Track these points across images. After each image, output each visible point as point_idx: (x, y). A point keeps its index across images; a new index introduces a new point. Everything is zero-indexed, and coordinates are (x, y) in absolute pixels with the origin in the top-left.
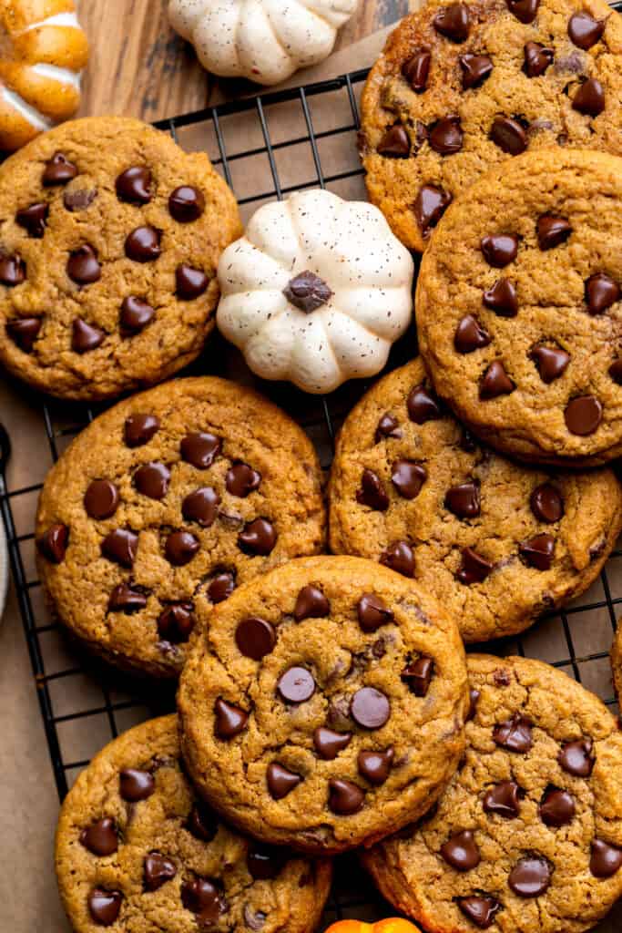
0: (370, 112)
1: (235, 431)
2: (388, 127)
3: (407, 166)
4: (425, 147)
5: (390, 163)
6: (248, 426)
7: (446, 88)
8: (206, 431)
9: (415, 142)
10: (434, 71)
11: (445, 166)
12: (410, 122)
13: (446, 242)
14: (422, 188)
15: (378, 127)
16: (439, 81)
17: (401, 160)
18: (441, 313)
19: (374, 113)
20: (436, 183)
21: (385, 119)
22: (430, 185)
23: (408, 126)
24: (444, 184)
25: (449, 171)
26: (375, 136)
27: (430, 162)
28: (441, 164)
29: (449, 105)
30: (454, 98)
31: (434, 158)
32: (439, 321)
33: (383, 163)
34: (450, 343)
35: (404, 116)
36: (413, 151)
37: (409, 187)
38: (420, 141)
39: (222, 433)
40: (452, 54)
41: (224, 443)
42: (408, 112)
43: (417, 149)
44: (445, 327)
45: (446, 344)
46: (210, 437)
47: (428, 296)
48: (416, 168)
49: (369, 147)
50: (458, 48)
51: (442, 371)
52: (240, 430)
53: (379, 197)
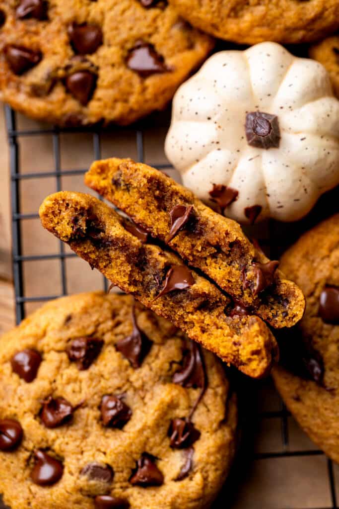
0: (50, 107)
1: (321, 271)
2: (68, 91)
3: (106, 76)
4: (93, 58)
5: (99, 93)
6: (318, 260)
7: (43, 33)
8: (319, 298)
9: (86, 65)
10: (26, 41)
11: (113, 42)
12: (67, 68)
13: (212, 7)
14: (127, 67)
15: (64, 101)
16: (35, 39)
17: (99, 82)
18: (275, 12)
19: (52, 103)
20: (126, 54)
21: (59, 94)
22: (126, 59)
23: (71, 71)
24: (129, 46)
25: (119, 39)
26: (72, 105)
27: (107, 54)
28: (109, 46)
29: (59, 31)
30: (54, 26)
31: (104, 51)
32: (281, 15)
33: (99, 100)
34: (302, 5)
35: (61, 73)
36: (93, 69)
37: (124, 78)
38: (85, 61)
39: (322, 284)
40: (14, 24)
41: (331, 283)
42: (58, 68)
43: (92, 65)
44: (288, 9)
45: (303, 8)
46: (324, 297)
47: (259, 26)
48: (109, 68)
49: (80, 113)
50: (10, 19)
51: (326, 13)
52: (321, 267)
53: (127, 110)
